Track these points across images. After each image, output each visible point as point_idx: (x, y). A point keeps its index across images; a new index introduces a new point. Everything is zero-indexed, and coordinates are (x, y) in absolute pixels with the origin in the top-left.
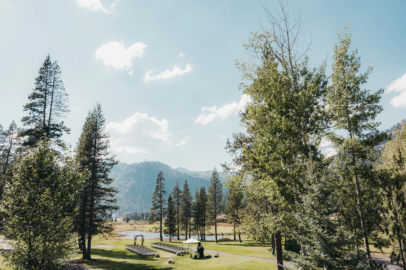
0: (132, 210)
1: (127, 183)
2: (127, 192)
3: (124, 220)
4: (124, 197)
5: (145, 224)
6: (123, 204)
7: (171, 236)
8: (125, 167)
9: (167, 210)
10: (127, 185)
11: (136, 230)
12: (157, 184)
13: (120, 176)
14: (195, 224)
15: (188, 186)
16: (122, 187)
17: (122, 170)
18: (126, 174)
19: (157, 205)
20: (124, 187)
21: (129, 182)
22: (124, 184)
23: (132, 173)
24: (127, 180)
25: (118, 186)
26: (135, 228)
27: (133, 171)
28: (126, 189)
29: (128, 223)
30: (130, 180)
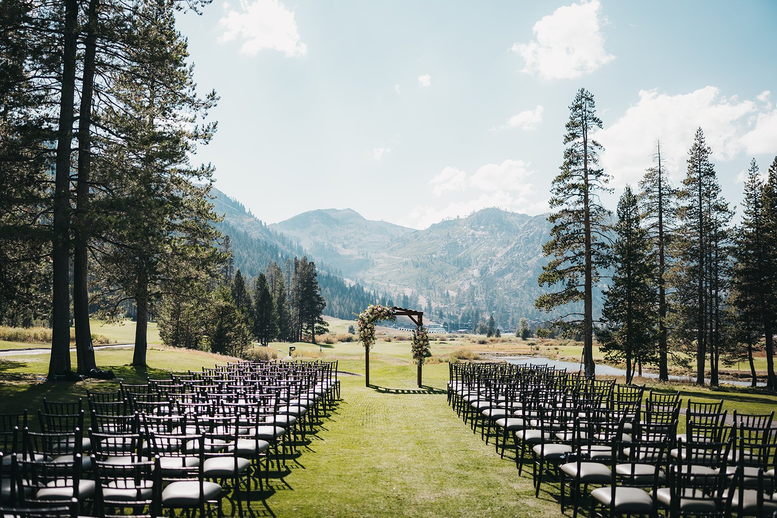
0: (541, 317)
1: (530, 259)
2: (531, 278)
3: (518, 336)
4: (524, 287)
5: (565, 345)
6: (520, 304)
8: (523, 222)
10: (529, 262)
11: (537, 356)
12: (569, 145)
13: (514, 243)
15: (710, 159)
16: (517, 265)
17: (518, 231)
18: (526, 238)
20: (524, 266)
21: (534, 256)
22: (523, 260)
23: (541, 235)
24: (529, 250)
25: (511, 264)
26: (537, 351)
27: (542, 232)
28: (527, 271)
29: (524, 341)
30: (535, 250)
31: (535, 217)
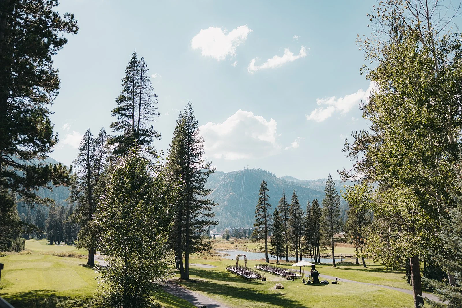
0: (232, 226)
1: (225, 195)
2: (226, 206)
3: (223, 238)
4: (223, 210)
5: (247, 243)
6: (221, 219)
7: (279, 257)
8: (222, 176)
9: (273, 227)
10: (225, 197)
11: (238, 249)
12: (260, 196)
13: (217, 187)
14: (307, 243)
15: (298, 198)
16: (219, 199)
17: (219, 180)
18: (223, 185)
19: (261, 220)
20: (223, 199)
21: (228, 194)
22: (222, 196)
23: (231, 183)
24: (225, 191)
25: (216, 198)
26: (237, 247)
27: (232, 181)
28: (224, 202)
29: (228, 241)
30: (228, 191)
31: (228, 174)
